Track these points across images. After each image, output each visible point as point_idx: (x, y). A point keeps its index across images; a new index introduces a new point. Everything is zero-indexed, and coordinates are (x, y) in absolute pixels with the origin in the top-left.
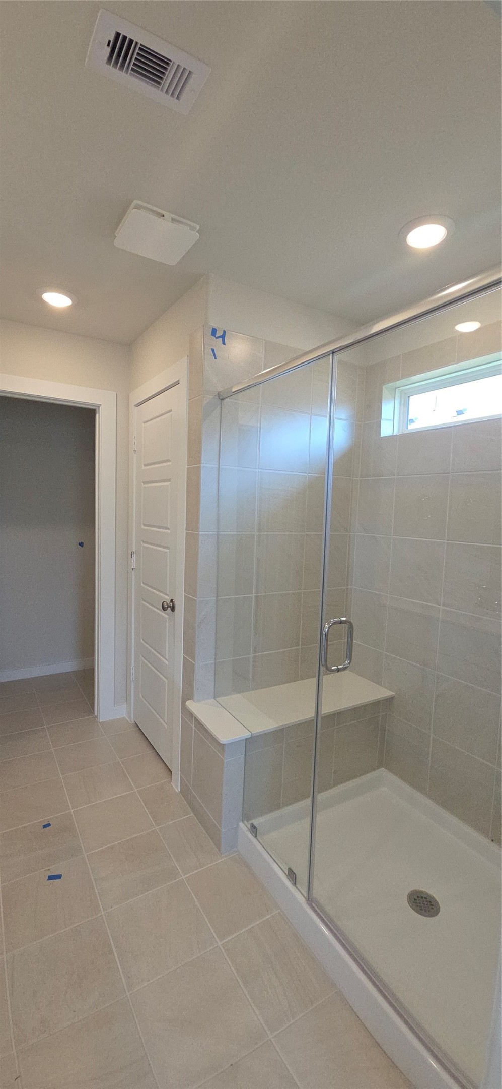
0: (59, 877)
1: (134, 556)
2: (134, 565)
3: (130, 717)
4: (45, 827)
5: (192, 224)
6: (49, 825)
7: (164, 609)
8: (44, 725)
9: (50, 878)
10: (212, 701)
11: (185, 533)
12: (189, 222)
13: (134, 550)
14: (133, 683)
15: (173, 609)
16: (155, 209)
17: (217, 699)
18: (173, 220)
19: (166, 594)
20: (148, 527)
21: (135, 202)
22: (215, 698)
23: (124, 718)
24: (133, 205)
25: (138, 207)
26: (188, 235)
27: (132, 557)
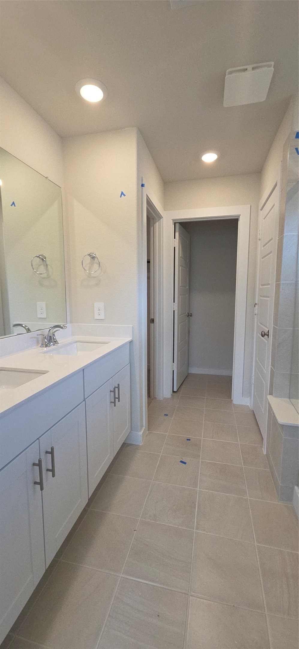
0: (185, 463)
1: (257, 306)
2: (256, 312)
3: (251, 406)
4: (188, 440)
5: (268, 63)
6: (190, 440)
7: (263, 336)
8: (205, 397)
9: (181, 462)
10: (288, 400)
11: (275, 284)
12: (265, 64)
13: (257, 302)
14: (253, 385)
15: (268, 335)
16: (239, 68)
17: (291, 400)
18: (253, 69)
19: (266, 327)
20: (263, 286)
21: (227, 71)
22: (289, 398)
23: (248, 406)
24: (227, 73)
25: (231, 73)
26: (267, 72)
27: (255, 307)
